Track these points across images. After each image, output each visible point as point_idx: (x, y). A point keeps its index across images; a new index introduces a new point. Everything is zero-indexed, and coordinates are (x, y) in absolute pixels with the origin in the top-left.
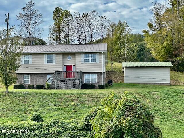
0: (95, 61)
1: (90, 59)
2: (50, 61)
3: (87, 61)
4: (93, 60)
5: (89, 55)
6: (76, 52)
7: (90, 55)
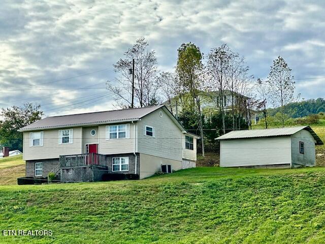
0: (125, 137)
1: (118, 132)
2: (66, 140)
3: (113, 136)
4: (122, 135)
5: (116, 128)
6: (100, 123)
7: (118, 126)
